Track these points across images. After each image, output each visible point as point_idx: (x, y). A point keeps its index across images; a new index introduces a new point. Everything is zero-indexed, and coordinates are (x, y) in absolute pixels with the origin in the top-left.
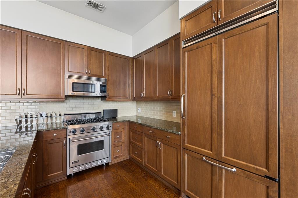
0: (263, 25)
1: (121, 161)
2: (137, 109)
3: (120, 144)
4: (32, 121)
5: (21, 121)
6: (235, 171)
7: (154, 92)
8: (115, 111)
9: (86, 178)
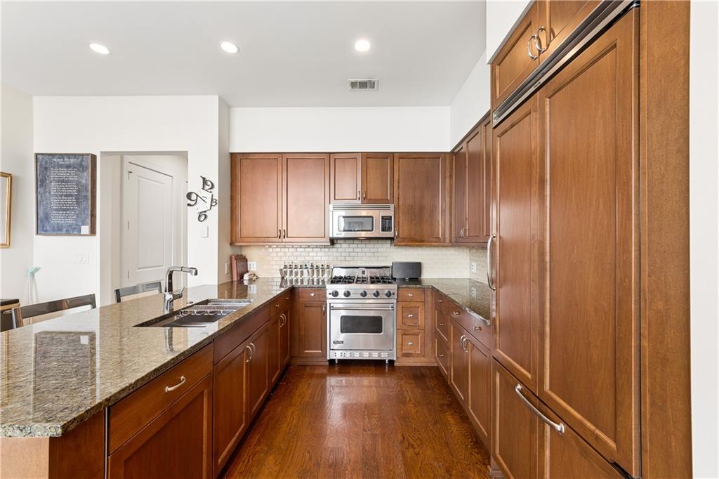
0: (608, 48)
1: (418, 365)
2: (471, 264)
3: (416, 331)
6: (563, 431)
9: (352, 373)
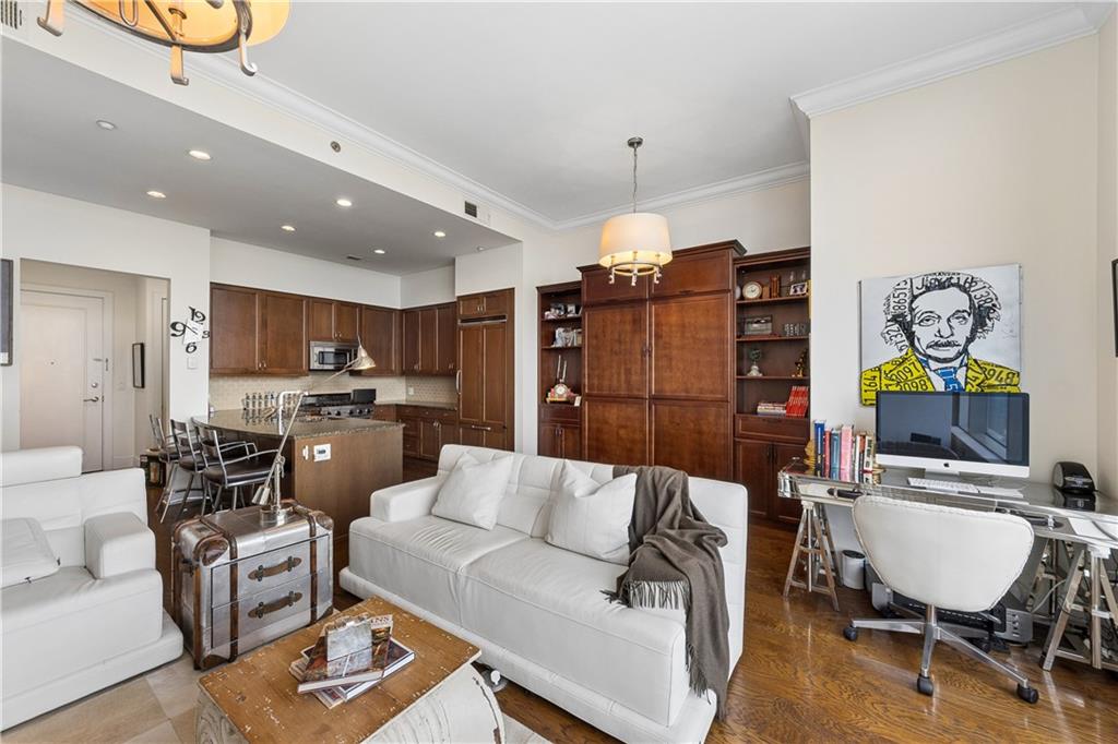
4: (260, 403)
5: (248, 404)
7: (433, 365)
8: (372, 392)
